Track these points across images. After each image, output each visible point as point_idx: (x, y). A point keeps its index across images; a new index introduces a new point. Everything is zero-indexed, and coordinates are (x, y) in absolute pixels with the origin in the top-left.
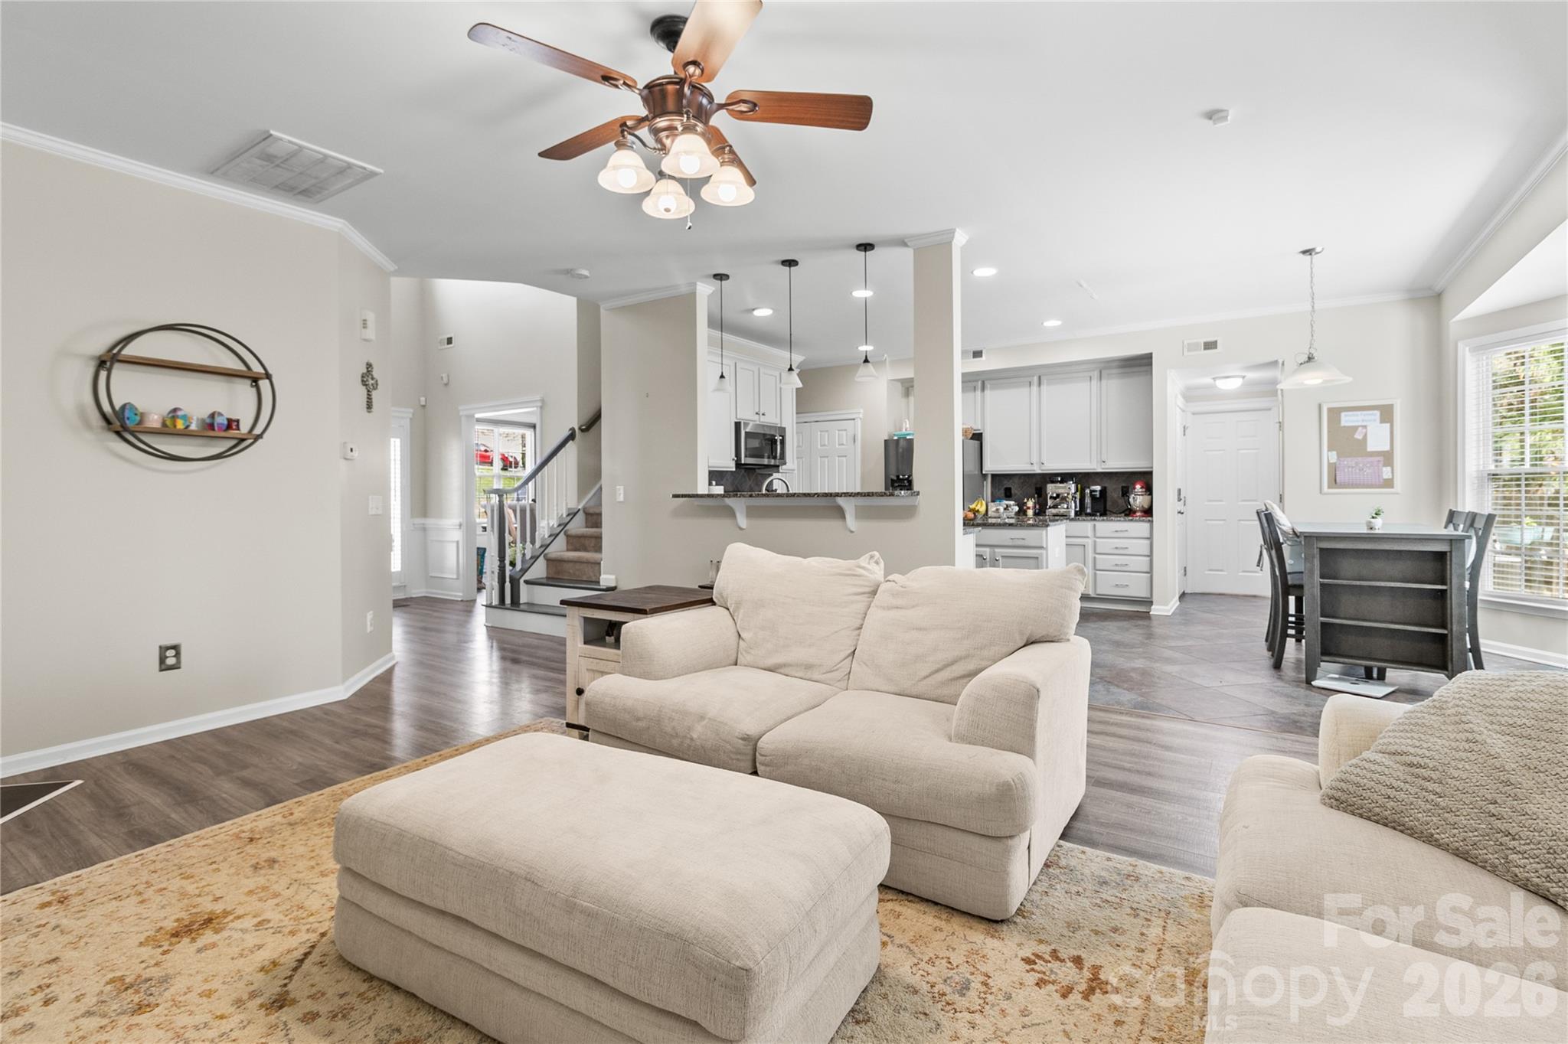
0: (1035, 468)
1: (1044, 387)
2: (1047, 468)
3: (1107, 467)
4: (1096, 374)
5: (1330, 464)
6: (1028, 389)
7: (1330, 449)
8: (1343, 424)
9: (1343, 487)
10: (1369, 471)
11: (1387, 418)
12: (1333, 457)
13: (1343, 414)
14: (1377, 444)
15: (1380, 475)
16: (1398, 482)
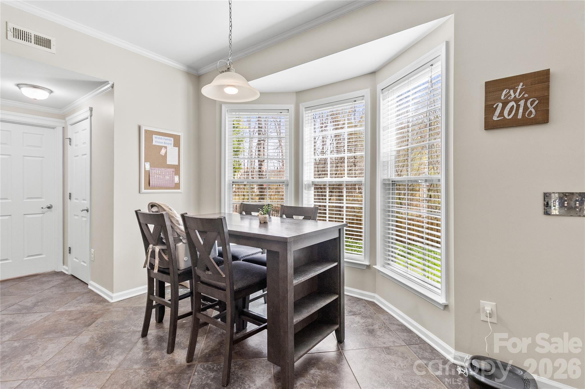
5: (146, 172)
7: (145, 160)
8: (154, 143)
9: (154, 188)
10: (167, 178)
11: (177, 143)
12: (148, 166)
13: (154, 136)
14: (172, 160)
15: (173, 181)
16: (182, 185)
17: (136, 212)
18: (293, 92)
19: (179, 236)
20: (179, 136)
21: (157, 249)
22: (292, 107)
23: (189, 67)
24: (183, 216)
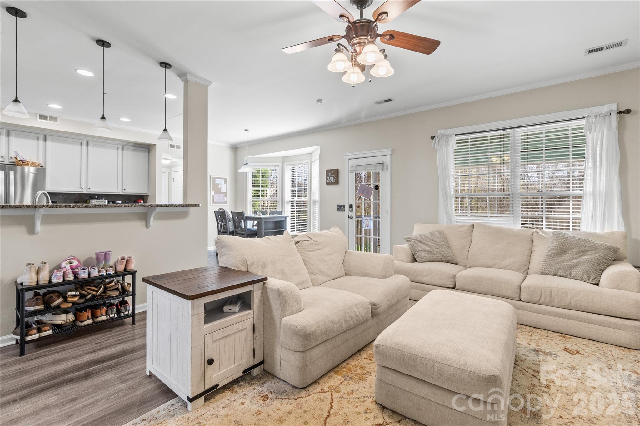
0: (84, 191)
1: (90, 148)
2: (92, 191)
3: (126, 192)
4: (121, 147)
5: (212, 195)
6: (79, 146)
7: (212, 191)
8: (216, 183)
9: (216, 203)
10: (221, 198)
11: (226, 182)
12: (213, 193)
13: (216, 179)
14: (223, 190)
15: (224, 200)
16: (228, 202)
17: (214, 211)
18: (281, 157)
19: (229, 219)
20: (227, 178)
21: (222, 224)
22: (280, 164)
23: (232, 145)
24: (231, 212)
